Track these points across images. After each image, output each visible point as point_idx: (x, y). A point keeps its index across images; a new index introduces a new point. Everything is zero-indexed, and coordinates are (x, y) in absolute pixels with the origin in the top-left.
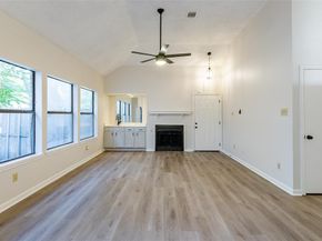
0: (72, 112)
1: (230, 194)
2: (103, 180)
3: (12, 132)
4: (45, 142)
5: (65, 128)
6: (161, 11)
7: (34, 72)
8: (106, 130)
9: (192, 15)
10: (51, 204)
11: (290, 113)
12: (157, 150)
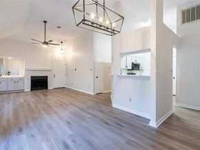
6: (45, 22)
12: (31, 90)
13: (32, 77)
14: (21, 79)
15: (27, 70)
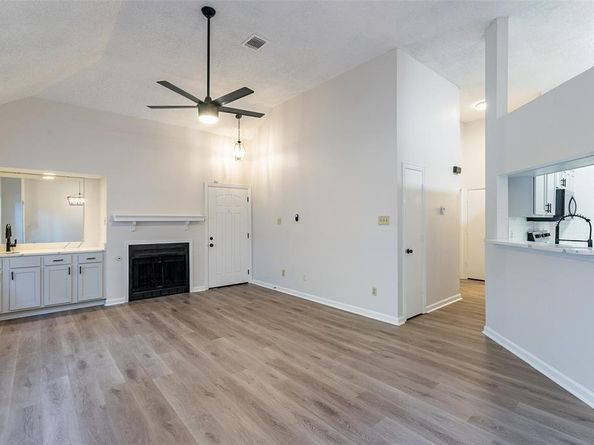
1: (345, 345)
9: (256, 43)
11: (394, 219)
12: (132, 299)
13: (133, 249)
14: (91, 258)
15: (113, 223)
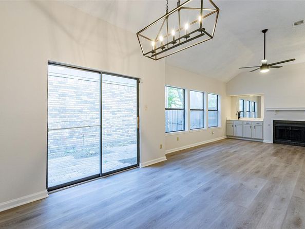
0: (203, 110)
2: (221, 151)
3: (174, 121)
4: (189, 125)
5: (200, 120)
6: (265, 31)
7: (184, 90)
8: (228, 123)
10: (192, 154)
12: (274, 142)
14: (258, 124)
